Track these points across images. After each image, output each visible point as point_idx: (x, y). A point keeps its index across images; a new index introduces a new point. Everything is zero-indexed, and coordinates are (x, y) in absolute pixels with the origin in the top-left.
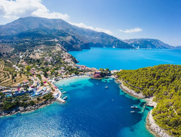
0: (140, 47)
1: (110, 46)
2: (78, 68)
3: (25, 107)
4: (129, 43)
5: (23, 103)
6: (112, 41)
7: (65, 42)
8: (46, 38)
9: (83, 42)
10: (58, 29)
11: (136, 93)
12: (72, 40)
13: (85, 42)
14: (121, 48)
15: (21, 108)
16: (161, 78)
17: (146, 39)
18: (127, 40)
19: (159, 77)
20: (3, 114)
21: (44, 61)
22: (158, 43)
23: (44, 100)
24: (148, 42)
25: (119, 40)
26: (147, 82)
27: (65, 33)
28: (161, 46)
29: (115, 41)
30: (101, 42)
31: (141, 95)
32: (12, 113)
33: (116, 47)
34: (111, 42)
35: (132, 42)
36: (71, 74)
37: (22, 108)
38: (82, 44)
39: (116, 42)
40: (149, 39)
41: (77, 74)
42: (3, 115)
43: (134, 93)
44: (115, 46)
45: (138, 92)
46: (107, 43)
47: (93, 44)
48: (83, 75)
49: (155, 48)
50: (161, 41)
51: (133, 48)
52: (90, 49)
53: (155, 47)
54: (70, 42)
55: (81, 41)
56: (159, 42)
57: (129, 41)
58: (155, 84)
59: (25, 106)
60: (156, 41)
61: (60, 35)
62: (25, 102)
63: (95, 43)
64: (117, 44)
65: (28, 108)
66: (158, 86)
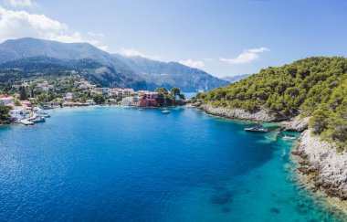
1: (192, 89)
6: (196, 78)
7: (92, 76)
9: (131, 80)
11: (248, 113)
12: (106, 73)
13: (136, 80)
16: (312, 74)
19: (305, 74)
25: (211, 77)
27: (94, 63)
29: (201, 79)
30: (172, 82)
31: (261, 116)
34: (195, 81)
38: (129, 83)
39: (204, 79)
43: (241, 113)
46: (185, 84)
54: (103, 76)
61: (84, 67)
63: (159, 84)
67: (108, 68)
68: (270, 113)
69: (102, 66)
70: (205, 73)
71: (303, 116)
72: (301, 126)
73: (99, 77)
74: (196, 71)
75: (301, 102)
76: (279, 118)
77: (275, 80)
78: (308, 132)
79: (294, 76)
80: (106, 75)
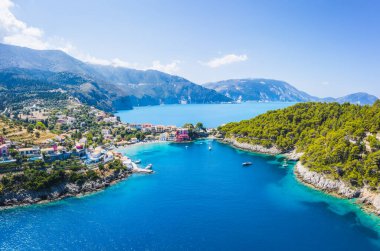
0: (245, 98)
1: (174, 100)
2: (139, 130)
3: (80, 183)
4: (218, 90)
5: (74, 175)
6: (178, 88)
7: (80, 94)
8: (39, 87)
9: (115, 96)
10: (56, 71)
11: (266, 148)
12: (93, 91)
13: (119, 95)
14: (200, 102)
15: (72, 187)
16: (303, 121)
17: (256, 80)
18: (211, 84)
19: (298, 120)
20: (29, 199)
21: (59, 124)
22: (284, 90)
23: (112, 171)
24: (263, 86)
25: (193, 85)
26: (281, 129)
28: (292, 96)
29: (183, 88)
30: (152, 94)
31: (274, 150)
32: (52, 197)
33: (188, 102)
34: (177, 91)
35: (225, 87)
36: (129, 139)
37: (74, 185)
38: (114, 99)
39: (187, 88)
40: (264, 80)
41: (141, 138)
42: (28, 202)
43: (261, 149)
44: (187, 98)
45: (269, 146)
46: (166, 95)
47: (136, 98)
48: (154, 139)
49: (278, 99)
50: (291, 84)
51: (227, 100)
52: (132, 109)
53: (278, 97)
54: (90, 94)
55: (110, 92)
56: (286, 87)
57: (217, 86)
58: (295, 130)
59: (81, 181)
60: (279, 84)
61: (67, 83)
62: (78, 172)
63: (140, 97)
64: (191, 94)
65: (88, 184)
66: (299, 132)
67: (93, 83)
68: (279, 149)
69: (85, 81)
70: (187, 81)
71: (297, 152)
72: (296, 158)
73: (87, 95)
74: (176, 79)
75: (295, 141)
76: (284, 152)
77: (280, 126)
78: (299, 163)
79: (292, 121)
80: (93, 93)
